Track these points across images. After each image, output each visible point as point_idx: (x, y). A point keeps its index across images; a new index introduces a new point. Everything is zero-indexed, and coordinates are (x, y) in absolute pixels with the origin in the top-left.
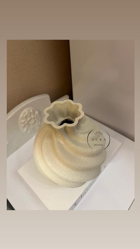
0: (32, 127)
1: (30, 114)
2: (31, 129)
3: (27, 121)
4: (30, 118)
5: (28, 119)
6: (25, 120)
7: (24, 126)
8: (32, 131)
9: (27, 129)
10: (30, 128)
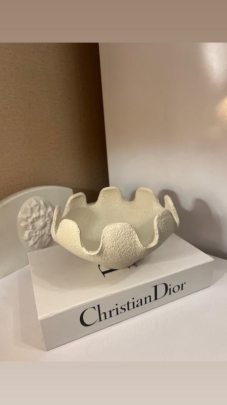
0: (38, 233)
1: (39, 207)
2: (36, 236)
3: (32, 218)
4: (38, 214)
5: (34, 216)
6: (29, 215)
7: (26, 227)
8: (36, 242)
9: (30, 234)
10: (34, 235)
